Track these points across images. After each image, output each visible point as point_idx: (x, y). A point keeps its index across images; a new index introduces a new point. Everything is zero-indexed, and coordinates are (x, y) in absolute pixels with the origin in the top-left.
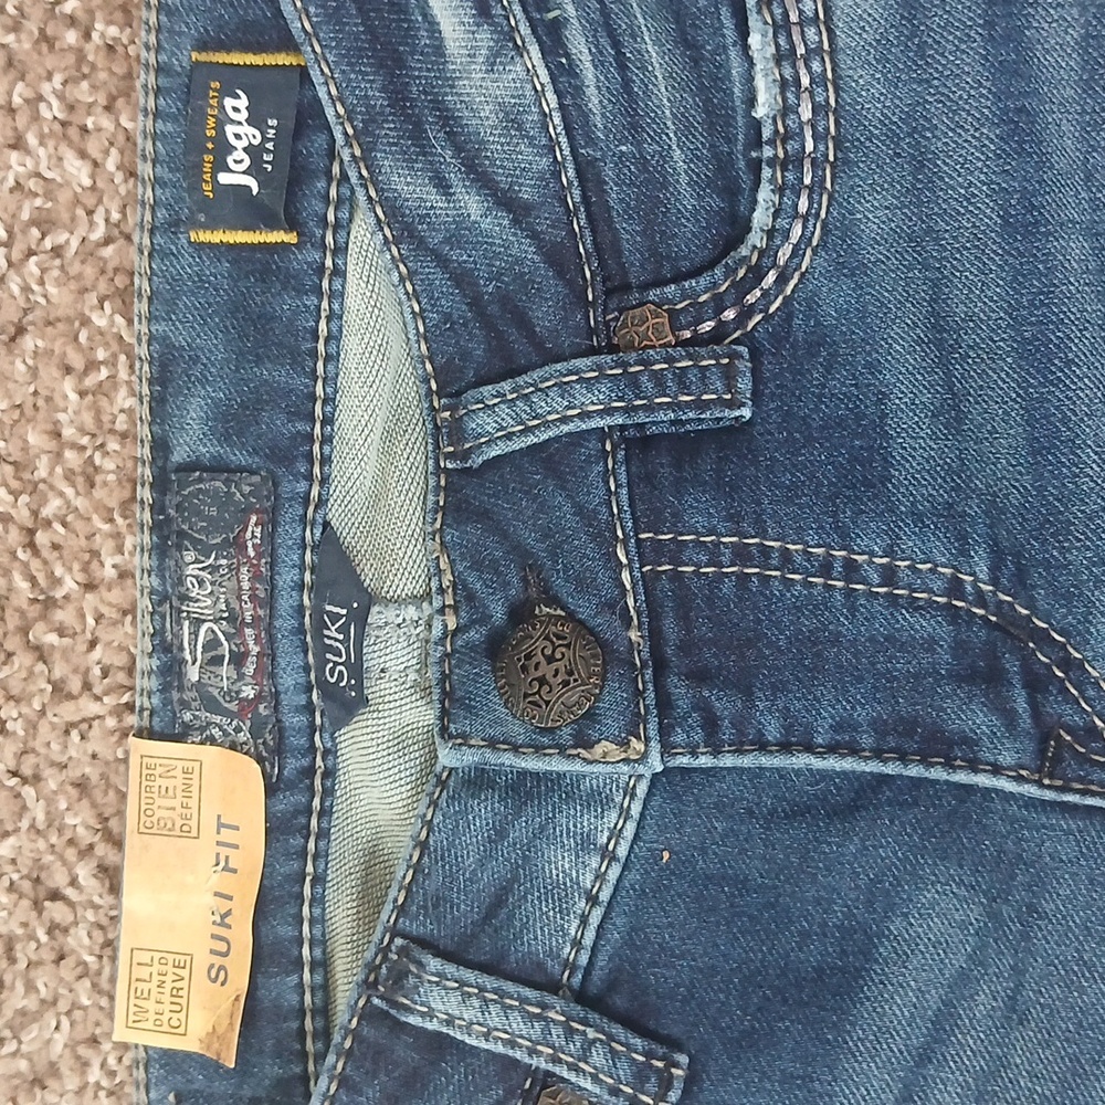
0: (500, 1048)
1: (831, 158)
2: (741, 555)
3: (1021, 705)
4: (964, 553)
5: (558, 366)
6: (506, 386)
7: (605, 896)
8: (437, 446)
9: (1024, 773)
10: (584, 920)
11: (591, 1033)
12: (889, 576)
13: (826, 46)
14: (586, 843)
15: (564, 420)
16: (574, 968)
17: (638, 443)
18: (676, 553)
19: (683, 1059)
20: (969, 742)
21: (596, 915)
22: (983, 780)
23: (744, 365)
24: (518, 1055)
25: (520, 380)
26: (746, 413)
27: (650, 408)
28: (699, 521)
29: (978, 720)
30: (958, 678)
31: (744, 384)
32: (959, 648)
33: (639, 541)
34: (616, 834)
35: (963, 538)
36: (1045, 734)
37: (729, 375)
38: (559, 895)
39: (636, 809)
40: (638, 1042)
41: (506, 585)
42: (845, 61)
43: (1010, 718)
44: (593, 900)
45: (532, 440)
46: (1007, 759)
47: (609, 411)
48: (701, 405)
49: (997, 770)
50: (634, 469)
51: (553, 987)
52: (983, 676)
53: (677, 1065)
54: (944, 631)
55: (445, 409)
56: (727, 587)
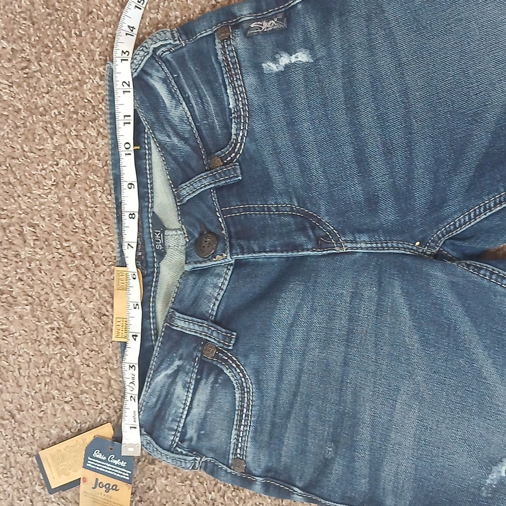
0: (194, 334)
1: (247, 115)
2: (245, 209)
3: (311, 233)
4: (291, 201)
5: (198, 176)
6: (187, 183)
7: (219, 299)
8: (176, 200)
9: (315, 249)
10: (214, 305)
11: (213, 329)
12: (277, 209)
13: (244, 91)
14: (216, 286)
15: (201, 188)
16: (213, 315)
17: (218, 189)
18: (230, 212)
19: (235, 334)
20: (301, 245)
21: (217, 303)
22: (305, 253)
23: (238, 167)
24: (198, 335)
25: (190, 181)
26: (240, 178)
27: (220, 181)
28: (234, 203)
29: (302, 239)
30: (296, 230)
31: (239, 171)
32: (296, 224)
33: (221, 210)
34: (223, 283)
35: (290, 197)
36: (317, 239)
37: (235, 170)
38: (209, 298)
39: (228, 278)
40: (224, 330)
41: (197, 228)
42: (248, 94)
43: (309, 237)
44: (217, 300)
45: (194, 194)
46: (310, 247)
47: (211, 184)
48: (230, 178)
49: (308, 250)
50: (218, 195)
51: (207, 319)
52: (302, 229)
53: (233, 335)
54: (292, 220)
55: (176, 191)
56: (242, 217)
